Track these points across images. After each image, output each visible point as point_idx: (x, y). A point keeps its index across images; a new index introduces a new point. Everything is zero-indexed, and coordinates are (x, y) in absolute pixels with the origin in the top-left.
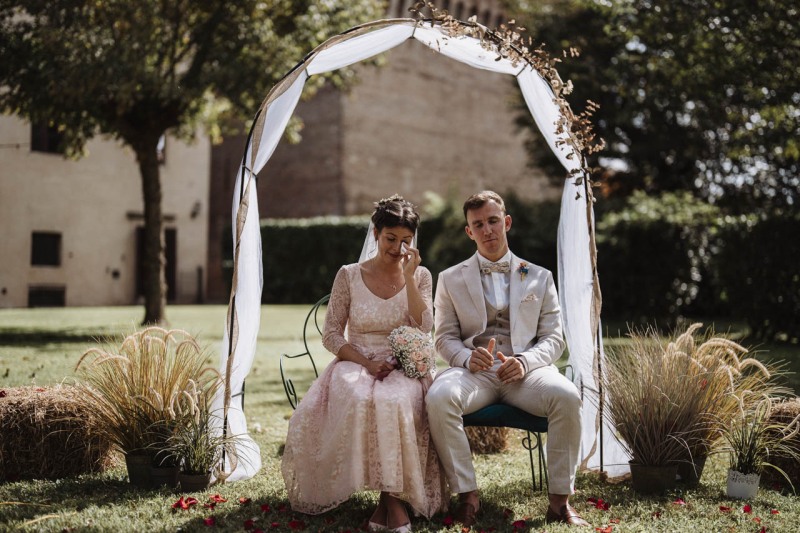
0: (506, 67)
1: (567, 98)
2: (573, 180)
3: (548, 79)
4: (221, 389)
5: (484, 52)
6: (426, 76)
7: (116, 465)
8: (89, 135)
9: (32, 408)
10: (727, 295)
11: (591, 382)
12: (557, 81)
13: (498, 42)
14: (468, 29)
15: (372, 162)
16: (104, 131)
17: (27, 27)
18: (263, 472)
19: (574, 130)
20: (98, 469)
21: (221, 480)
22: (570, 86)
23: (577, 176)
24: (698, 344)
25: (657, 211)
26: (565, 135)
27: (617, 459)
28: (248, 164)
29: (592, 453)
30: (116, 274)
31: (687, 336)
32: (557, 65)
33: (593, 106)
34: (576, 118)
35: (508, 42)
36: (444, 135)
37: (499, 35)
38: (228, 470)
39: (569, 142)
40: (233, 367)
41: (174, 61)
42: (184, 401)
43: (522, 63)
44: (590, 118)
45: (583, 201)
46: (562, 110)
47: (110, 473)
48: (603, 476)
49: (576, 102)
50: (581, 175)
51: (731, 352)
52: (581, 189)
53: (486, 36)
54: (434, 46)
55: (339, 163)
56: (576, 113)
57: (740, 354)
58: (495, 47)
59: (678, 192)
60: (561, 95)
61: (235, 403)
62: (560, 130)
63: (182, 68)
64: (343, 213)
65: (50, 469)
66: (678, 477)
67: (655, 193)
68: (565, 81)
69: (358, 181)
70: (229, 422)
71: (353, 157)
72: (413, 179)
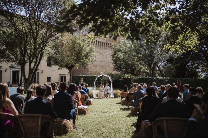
2: (111, 82)
6: (100, 53)
24: (118, 91)
25: (127, 76)
27: (113, 97)
36: (102, 62)
43: (109, 76)
45: (112, 84)
64: (88, 74)
66: (116, 97)
68: (111, 78)
69: (90, 69)
70: (94, 95)
71: (89, 66)
72: (98, 68)
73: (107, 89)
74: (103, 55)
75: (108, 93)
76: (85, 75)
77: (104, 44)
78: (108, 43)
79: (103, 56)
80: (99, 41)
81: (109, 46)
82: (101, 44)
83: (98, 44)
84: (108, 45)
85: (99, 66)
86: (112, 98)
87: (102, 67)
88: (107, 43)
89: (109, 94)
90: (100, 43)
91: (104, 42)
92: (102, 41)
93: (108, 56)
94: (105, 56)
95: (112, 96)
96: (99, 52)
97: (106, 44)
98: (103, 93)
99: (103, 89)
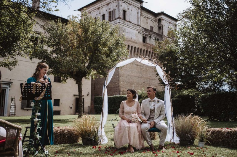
0: (153, 65)
1: (165, 71)
2: (166, 86)
3: (161, 67)
4: (100, 126)
5: (149, 63)
6: (137, 65)
7: (80, 141)
8: (68, 79)
9: (64, 130)
10: (203, 110)
11: (171, 125)
12: (163, 68)
13: (152, 61)
14: (146, 58)
15: (126, 83)
16: (70, 78)
17: (56, 57)
18: (108, 143)
19: (166, 77)
20: (76, 142)
21: (100, 144)
22: (165, 69)
23: (167, 85)
24: (192, 117)
25: (187, 93)
26: (165, 78)
27: (177, 140)
28: (105, 84)
29: (172, 139)
30: (71, 108)
31: (190, 116)
32: (163, 65)
33: (170, 72)
34: (167, 74)
35: (153, 61)
36: (141, 77)
37: (152, 59)
38: (102, 142)
39: (166, 79)
40: (103, 122)
41: (85, 63)
42: (93, 129)
43: (156, 65)
44: (169, 75)
45: (168, 90)
46: (164, 73)
47: (79, 143)
48: (174, 143)
49: (167, 72)
50: (168, 85)
51: (198, 119)
52: (168, 88)
53: (149, 60)
54: (140, 62)
55: (119, 84)
56: (167, 73)
57: (200, 119)
58: (151, 62)
59: (192, 89)
60: (164, 70)
61: (103, 129)
62: (164, 77)
63: (87, 65)
65: (68, 142)
66: (189, 143)
67: (187, 89)
68: (164, 67)
69: (123, 87)
70: (102, 132)
71: (122, 83)
72: (135, 87)
73: (152, 111)
74: (142, 67)
75: (157, 126)
76: (115, 96)
77: (142, 52)
78: (149, 50)
79: (141, 69)
80: (135, 47)
81: (151, 55)
82: (138, 51)
83: (135, 51)
84: (148, 53)
85: (136, 84)
86: (173, 145)
87: (141, 86)
88: (147, 51)
89: (159, 131)
90: (136, 50)
91: (143, 49)
92: (140, 47)
93: (149, 69)
94: (145, 69)
95: (171, 137)
96: (136, 63)
97: (145, 52)
98: (134, 125)
99: (134, 108)
